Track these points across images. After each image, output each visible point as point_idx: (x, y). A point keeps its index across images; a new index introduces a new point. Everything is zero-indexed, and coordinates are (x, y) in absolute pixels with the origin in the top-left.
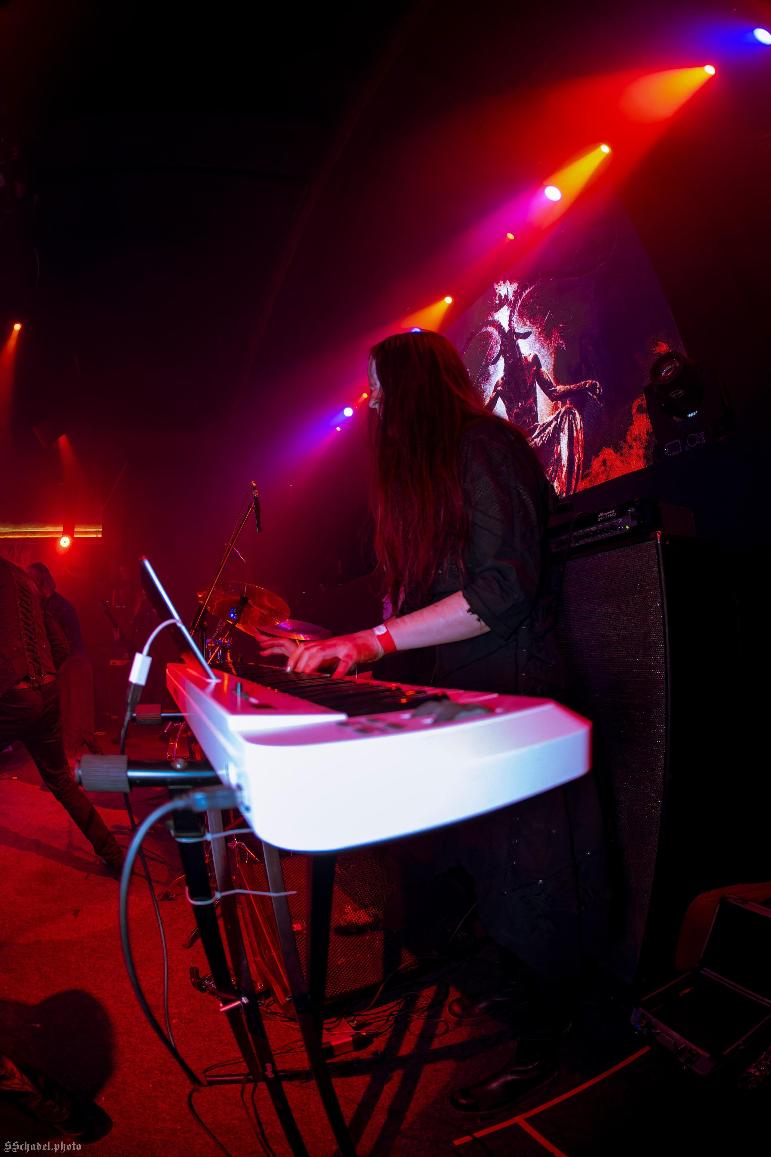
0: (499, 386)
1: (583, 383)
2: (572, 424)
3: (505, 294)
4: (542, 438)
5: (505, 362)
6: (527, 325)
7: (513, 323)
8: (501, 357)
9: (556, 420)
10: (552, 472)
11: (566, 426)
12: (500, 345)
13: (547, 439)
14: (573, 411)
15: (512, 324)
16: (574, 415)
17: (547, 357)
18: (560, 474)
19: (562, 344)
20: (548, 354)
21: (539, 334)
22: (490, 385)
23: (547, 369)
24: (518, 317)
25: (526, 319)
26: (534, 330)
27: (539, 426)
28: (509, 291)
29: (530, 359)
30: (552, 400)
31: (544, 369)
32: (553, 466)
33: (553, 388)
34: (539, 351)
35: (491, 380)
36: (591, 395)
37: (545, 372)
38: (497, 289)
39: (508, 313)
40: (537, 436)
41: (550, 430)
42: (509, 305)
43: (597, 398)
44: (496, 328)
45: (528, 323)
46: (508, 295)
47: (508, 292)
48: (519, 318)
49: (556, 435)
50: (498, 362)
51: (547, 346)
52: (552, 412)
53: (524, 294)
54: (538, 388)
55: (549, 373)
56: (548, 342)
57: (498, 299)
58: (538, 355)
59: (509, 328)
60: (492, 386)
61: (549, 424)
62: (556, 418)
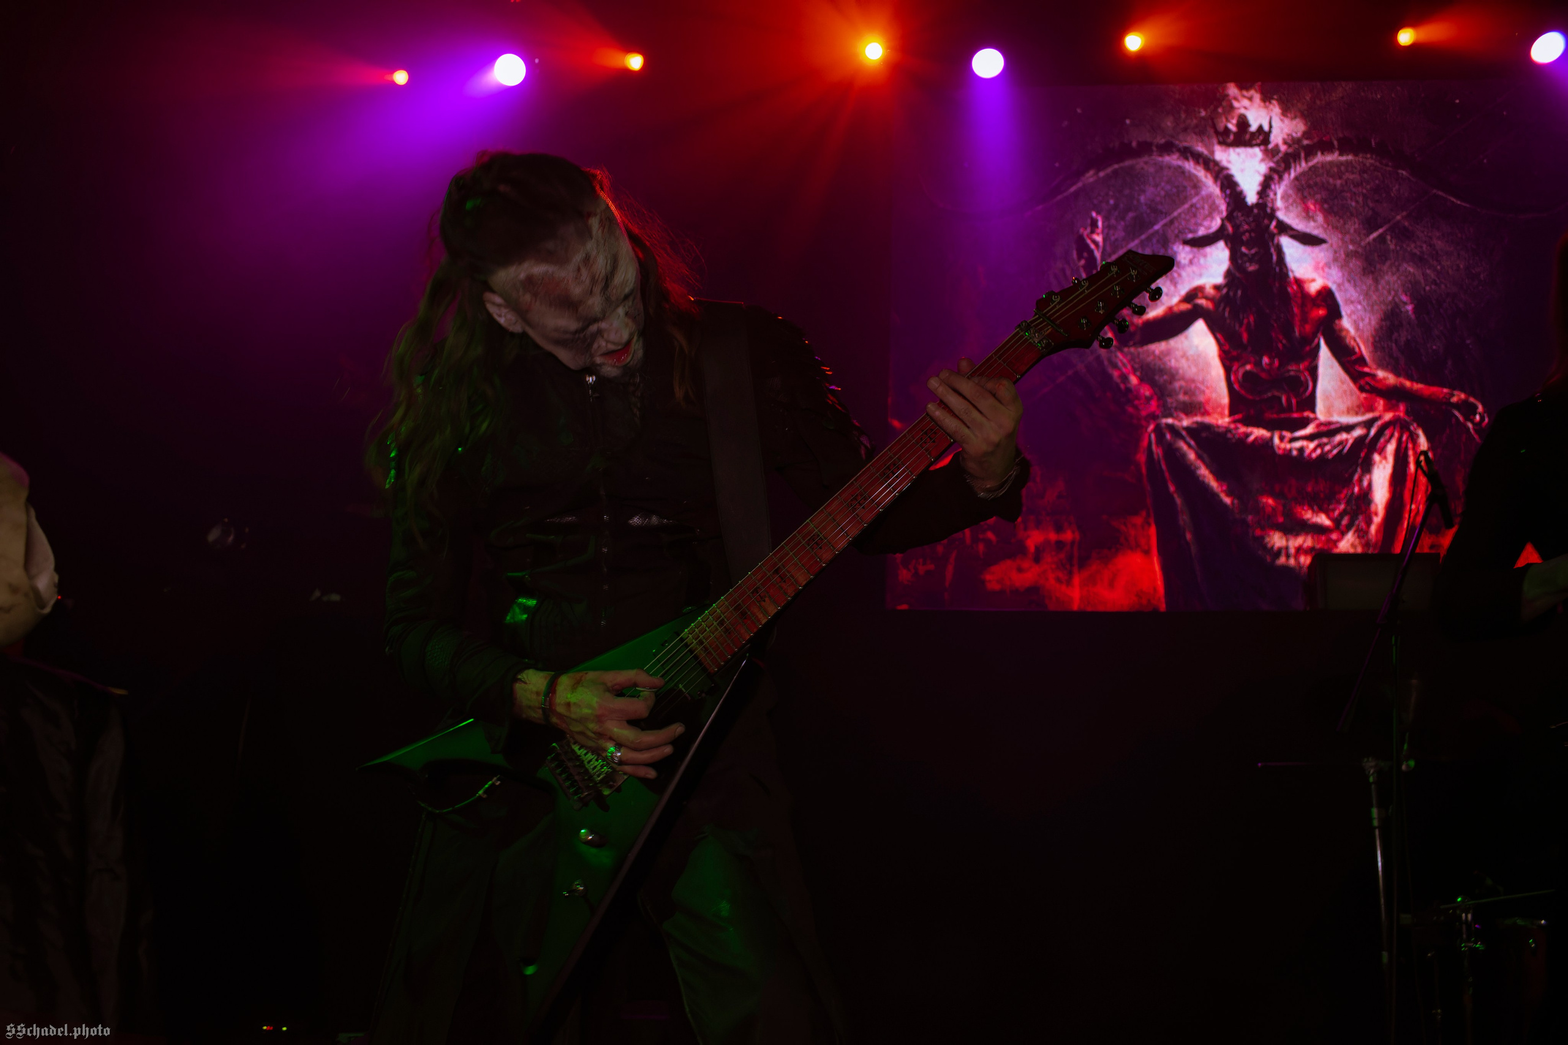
0: (1207, 298)
1: (1445, 390)
2: (1406, 449)
3: (1260, 128)
4: (1321, 446)
5: (1233, 258)
6: (1315, 221)
7: (1272, 195)
8: (1221, 244)
9: (1363, 428)
10: (1342, 515)
11: (1391, 448)
12: (1222, 220)
13: (1335, 452)
14: (1412, 428)
15: (1268, 196)
16: (1414, 438)
17: (1359, 307)
18: (1363, 525)
19: (1405, 304)
20: (1365, 303)
21: (1349, 255)
22: (1175, 284)
23: (1357, 329)
24: (1290, 192)
25: (1315, 208)
26: (1334, 239)
27: (1317, 422)
28: (1274, 124)
29: (1313, 288)
30: (1361, 389)
31: (1346, 323)
32: (1348, 503)
33: (1366, 370)
34: (1339, 286)
35: (1180, 275)
36: (1461, 418)
37: (1347, 331)
38: (1236, 99)
39: (1263, 168)
40: (1310, 438)
41: (1347, 440)
42: (1270, 153)
43: (1474, 429)
44: (1216, 178)
45: (1320, 218)
46: (1270, 131)
47: (1271, 126)
48: (1294, 196)
49: (1362, 455)
50: (1208, 250)
51: (1364, 287)
52: (1357, 409)
53: (1319, 158)
54: (1324, 352)
55: (1360, 337)
56: (1369, 281)
57: (1234, 121)
58: (1334, 287)
59: (1259, 199)
60: (1179, 286)
61: (1349, 428)
62: (1368, 425)
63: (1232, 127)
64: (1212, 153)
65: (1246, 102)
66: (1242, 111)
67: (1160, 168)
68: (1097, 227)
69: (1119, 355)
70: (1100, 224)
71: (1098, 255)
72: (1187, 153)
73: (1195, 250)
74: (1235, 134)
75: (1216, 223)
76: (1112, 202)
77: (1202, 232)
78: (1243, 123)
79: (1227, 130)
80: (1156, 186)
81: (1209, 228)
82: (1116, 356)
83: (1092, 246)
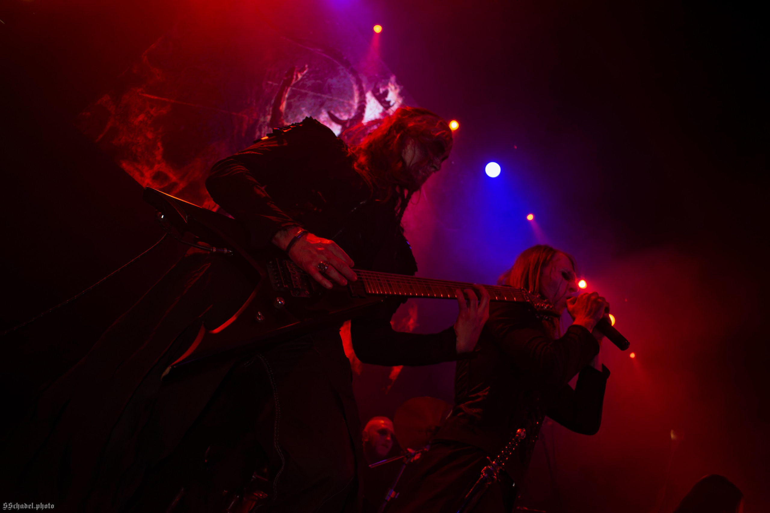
63: (382, 90)
64: (367, 91)
65: (393, 87)
66: (389, 89)
67: (345, 77)
68: (303, 72)
69: (266, 127)
70: (305, 72)
71: (294, 82)
72: (359, 82)
73: (329, 119)
74: (380, 94)
75: (345, 118)
76: (317, 69)
77: (337, 115)
78: (386, 94)
79: (378, 91)
80: (338, 81)
81: (341, 116)
82: (265, 127)
83: (295, 77)
